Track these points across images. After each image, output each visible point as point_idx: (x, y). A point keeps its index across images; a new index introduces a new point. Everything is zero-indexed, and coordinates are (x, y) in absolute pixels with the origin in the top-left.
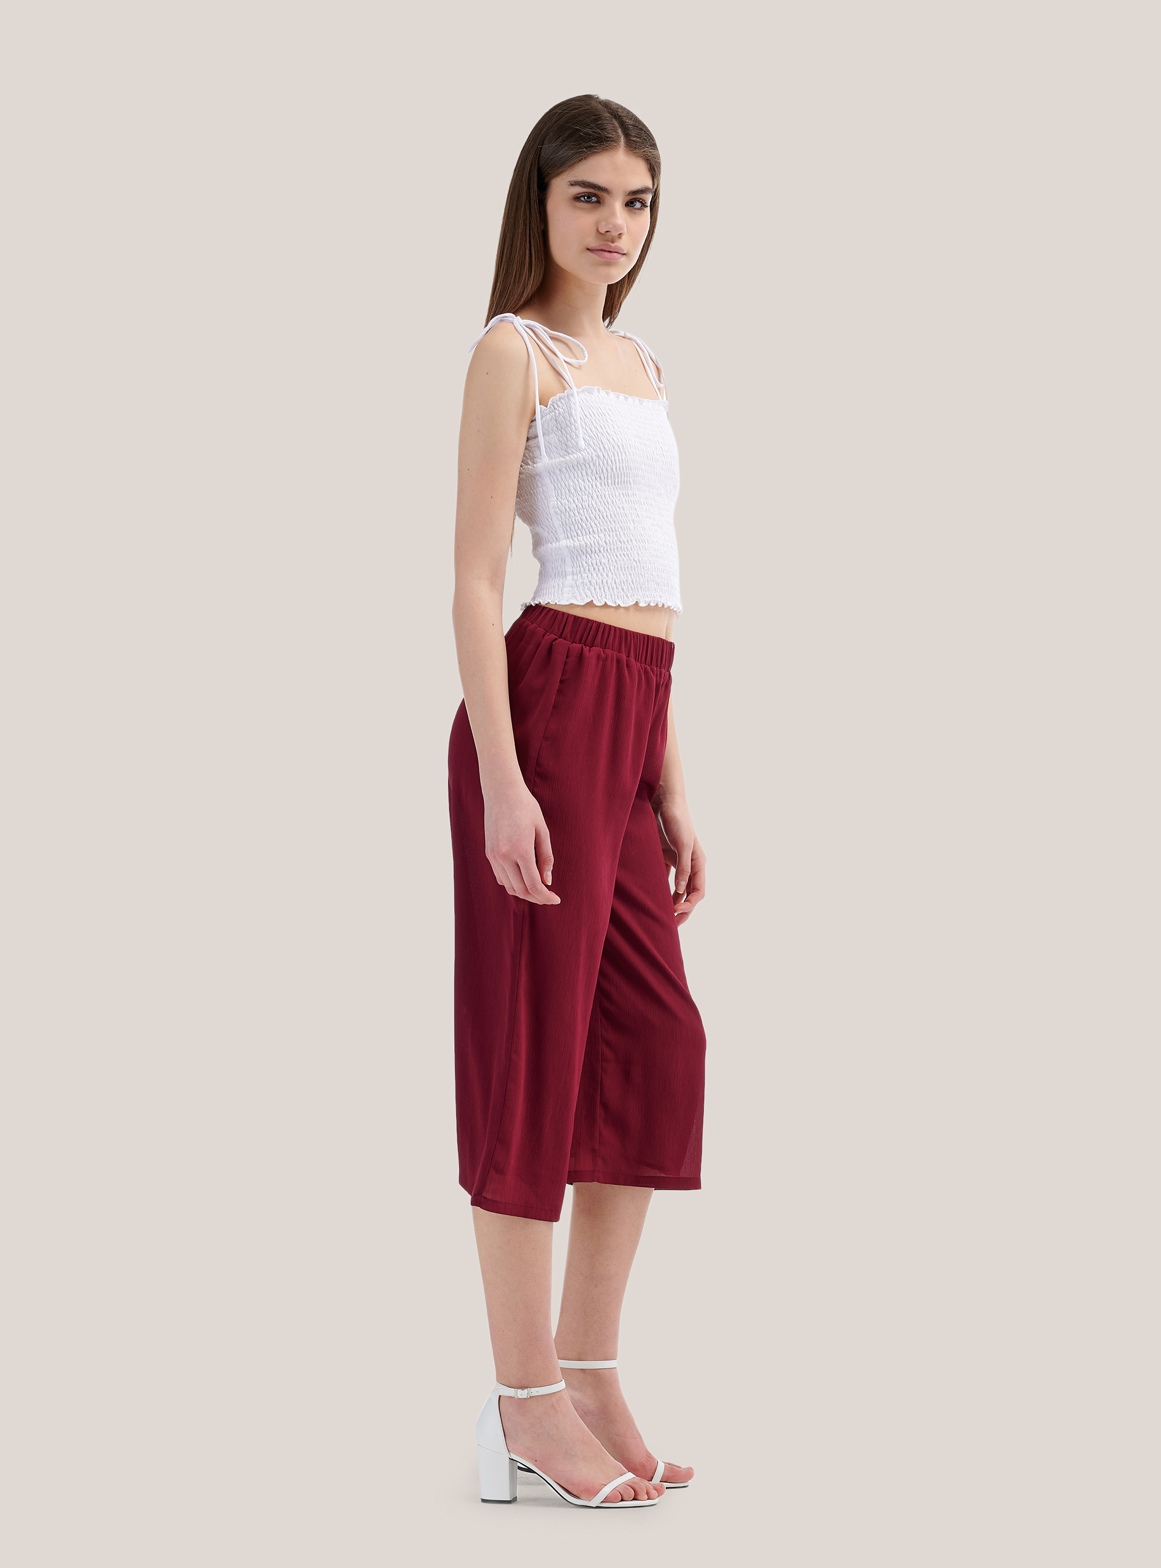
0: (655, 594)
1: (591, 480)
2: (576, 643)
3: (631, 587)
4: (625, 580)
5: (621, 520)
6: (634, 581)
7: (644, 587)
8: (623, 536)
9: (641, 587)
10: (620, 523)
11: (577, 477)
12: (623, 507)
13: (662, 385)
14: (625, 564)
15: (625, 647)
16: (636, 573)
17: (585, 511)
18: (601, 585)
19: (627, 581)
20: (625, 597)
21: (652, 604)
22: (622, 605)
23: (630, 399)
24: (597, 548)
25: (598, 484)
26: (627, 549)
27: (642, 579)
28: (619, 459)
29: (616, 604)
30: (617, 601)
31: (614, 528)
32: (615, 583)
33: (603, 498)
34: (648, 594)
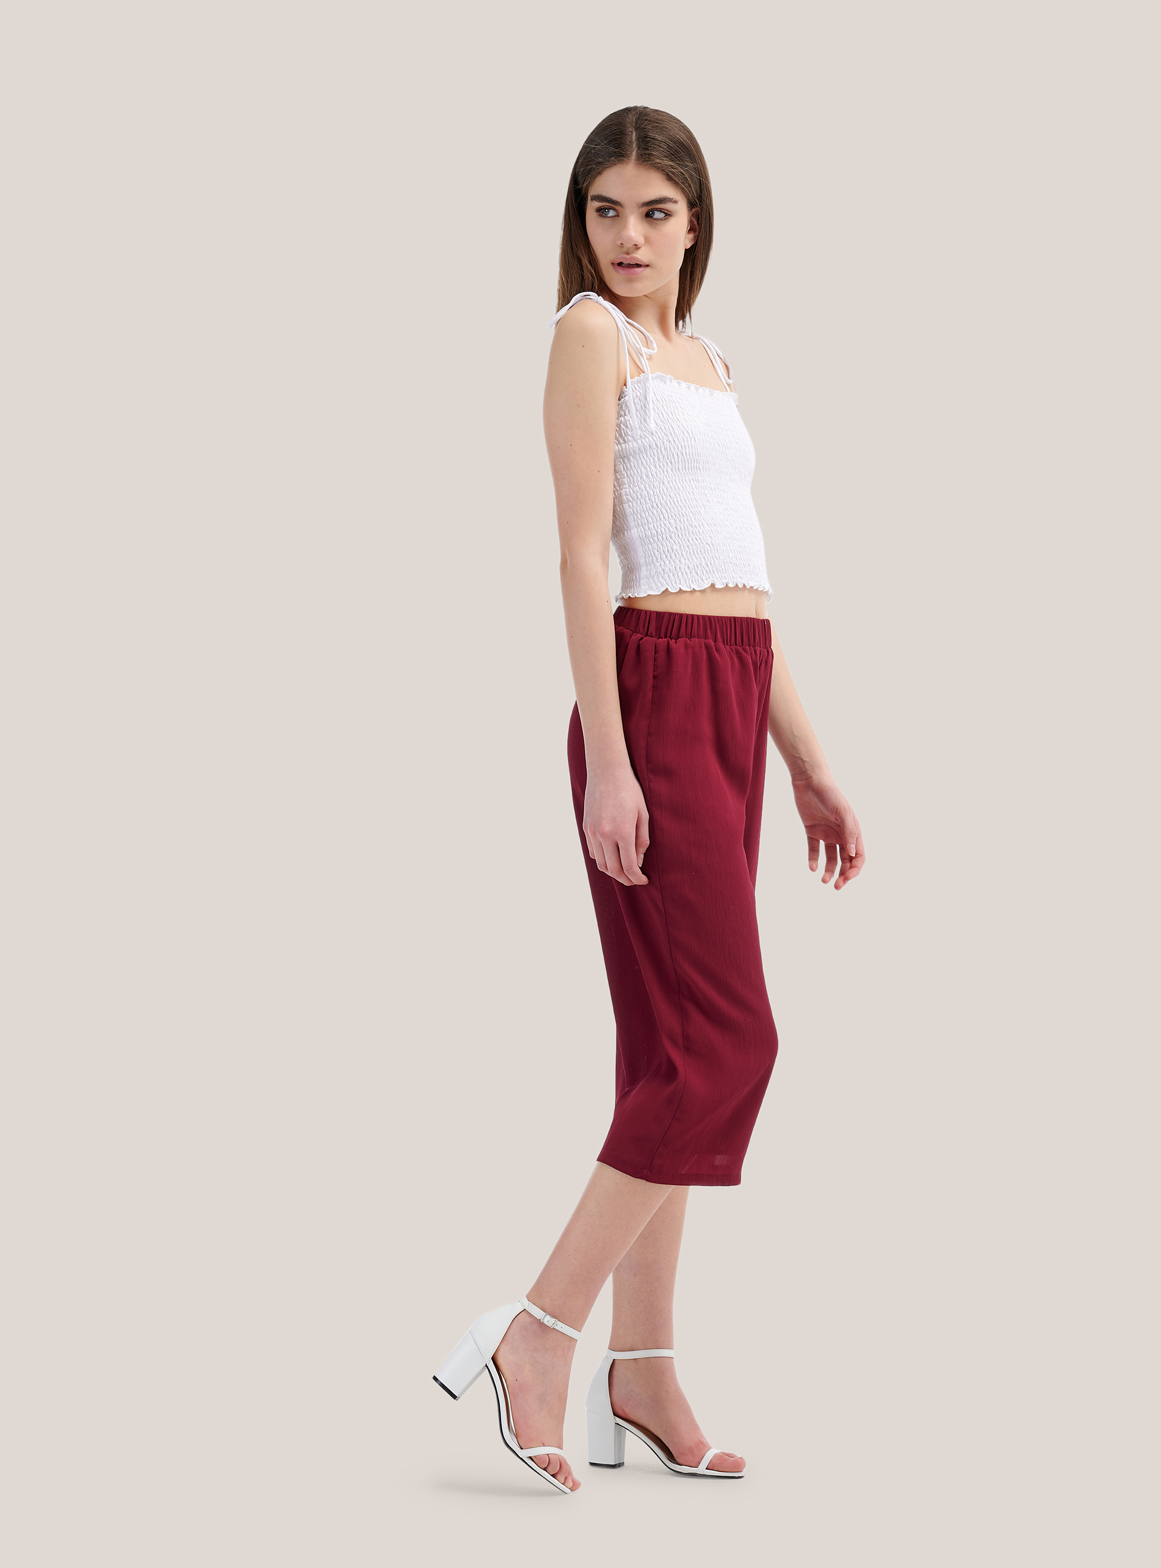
0: (734, 576)
1: (662, 466)
2: (662, 638)
3: (706, 570)
4: (698, 564)
5: (691, 505)
6: (709, 564)
7: (721, 569)
8: (694, 521)
9: (717, 570)
10: (691, 508)
11: (649, 464)
12: (693, 492)
13: (731, 381)
14: (697, 548)
15: (711, 633)
16: (710, 556)
17: (656, 497)
18: (674, 571)
19: (700, 564)
20: (700, 581)
21: (731, 585)
22: (697, 589)
23: (701, 390)
24: (668, 535)
25: (669, 469)
26: (699, 533)
27: (717, 562)
28: (688, 445)
29: (690, 588)
30: (691, 585)
31: (686, 513)
32: (688, 568)
33: (674, 484)
34: (726, 576)
